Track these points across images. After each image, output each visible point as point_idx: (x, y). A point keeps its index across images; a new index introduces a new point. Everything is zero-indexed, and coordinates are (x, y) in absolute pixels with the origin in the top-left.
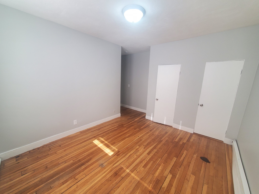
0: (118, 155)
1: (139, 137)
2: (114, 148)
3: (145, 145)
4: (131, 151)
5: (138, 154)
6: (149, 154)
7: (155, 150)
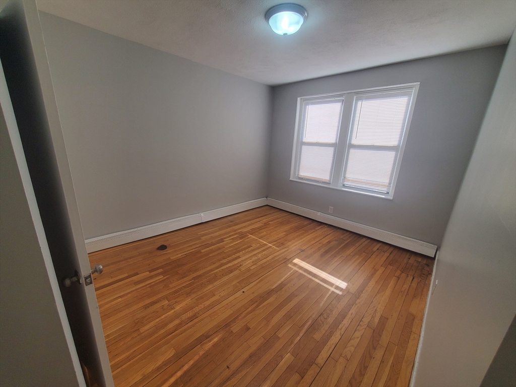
0: (285, 258)
1: (243, 290)
2: (295, 268)
3: (238, 270)
4: (266, 262)
5: (254, 259)
6: (239, 257)
7: (224, 261)
